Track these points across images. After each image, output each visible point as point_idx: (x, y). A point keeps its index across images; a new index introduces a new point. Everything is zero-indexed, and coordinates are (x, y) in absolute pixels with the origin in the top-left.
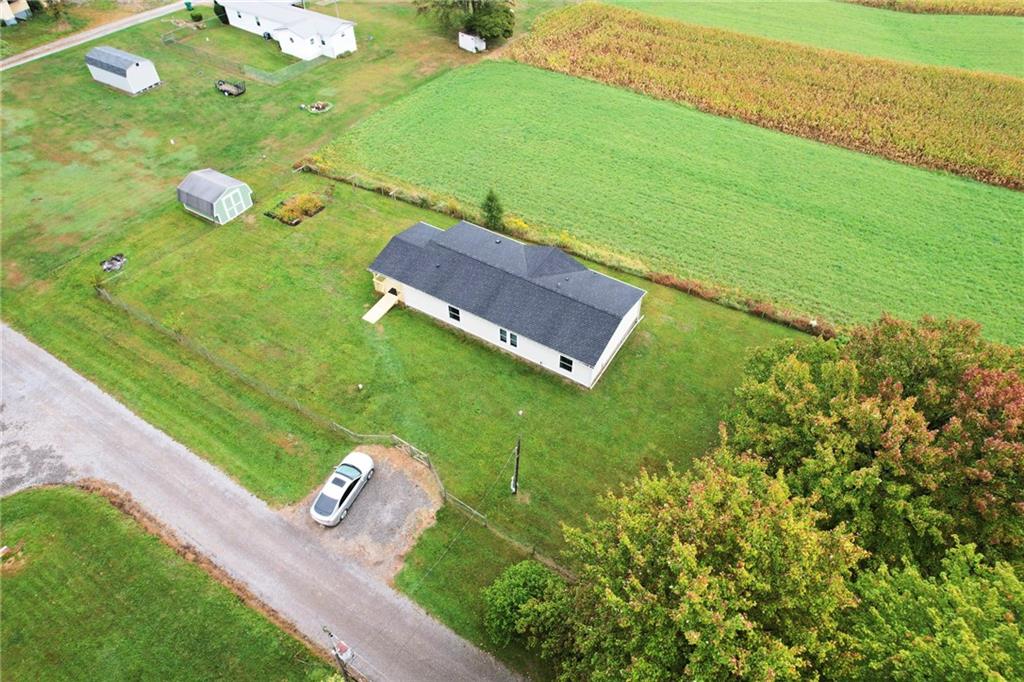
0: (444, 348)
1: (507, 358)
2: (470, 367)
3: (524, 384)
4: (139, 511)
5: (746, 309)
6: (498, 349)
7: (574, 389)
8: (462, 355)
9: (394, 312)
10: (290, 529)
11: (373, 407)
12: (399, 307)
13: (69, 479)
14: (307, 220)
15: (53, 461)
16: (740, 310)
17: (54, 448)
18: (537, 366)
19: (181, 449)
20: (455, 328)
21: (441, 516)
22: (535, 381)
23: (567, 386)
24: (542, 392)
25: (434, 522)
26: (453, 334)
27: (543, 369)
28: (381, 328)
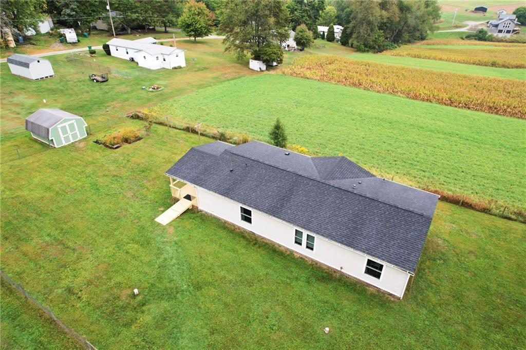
0: (234, 251)
1: (302, 262)
2: (262, 272)
3: (325, 293)
6: (292, 252)
7: (382, 299)
8: (253, 258)
9: (185, 216)
14: (126, 145)
18: (335, 271)
20: (245, 231)
22: (336, 289)
23: (373, 295)
24: (348, 304)
26: (244, 237)
27: (342, 274)
28: (172, 230)
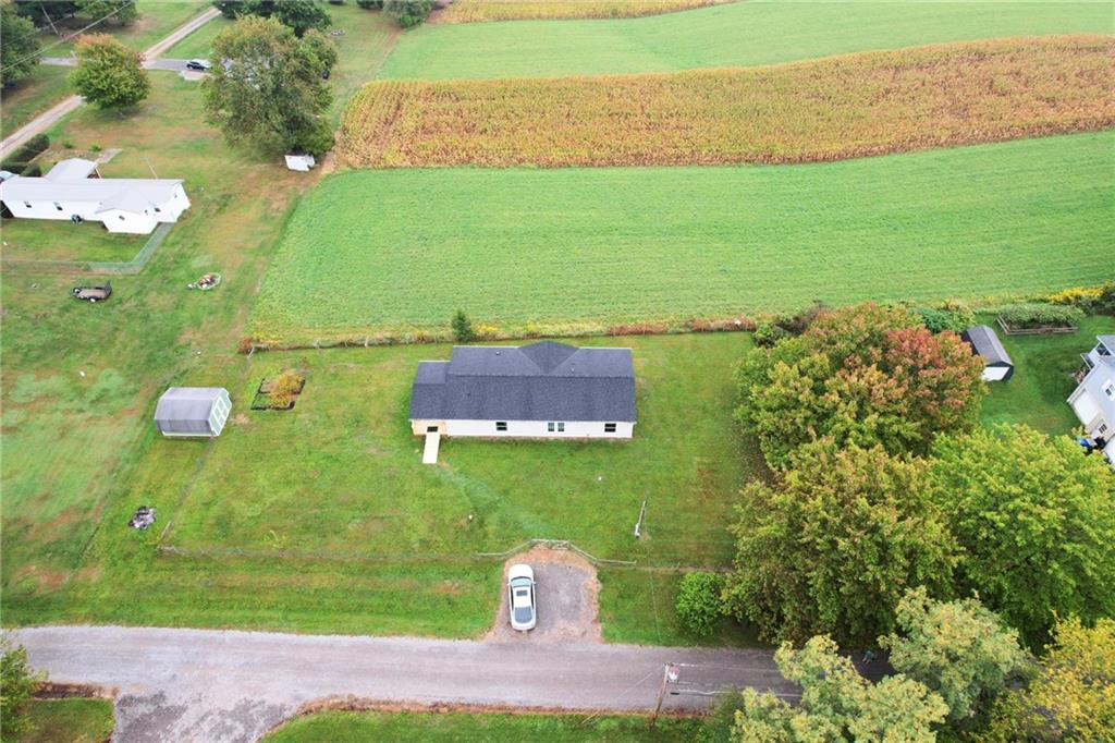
0: (506, 457)
1: (557, 443)
2: (538, 463)
3: (583, 458)
4: (371, 704)
5: (689, 330)
6: (547, 439)
7: (620, 445)
8: (524, 455)
9: (444, 447)
10: (503, 647)
11: (491, 528)
12: (444, 440)
13: (287, 714)
14: (298, 399)
15: (259, 708)
16: (685, 333)
17: (249, 698)
18: (583, 438)
19: (364, 638)
20: (502, 438)
21: (602, 578)
22: (590, 450)
23: (614, 444)
24: (602, 457)
25: (600, 585)
26: (504, 443)
27: (589, 439)
28: (445, 464)
